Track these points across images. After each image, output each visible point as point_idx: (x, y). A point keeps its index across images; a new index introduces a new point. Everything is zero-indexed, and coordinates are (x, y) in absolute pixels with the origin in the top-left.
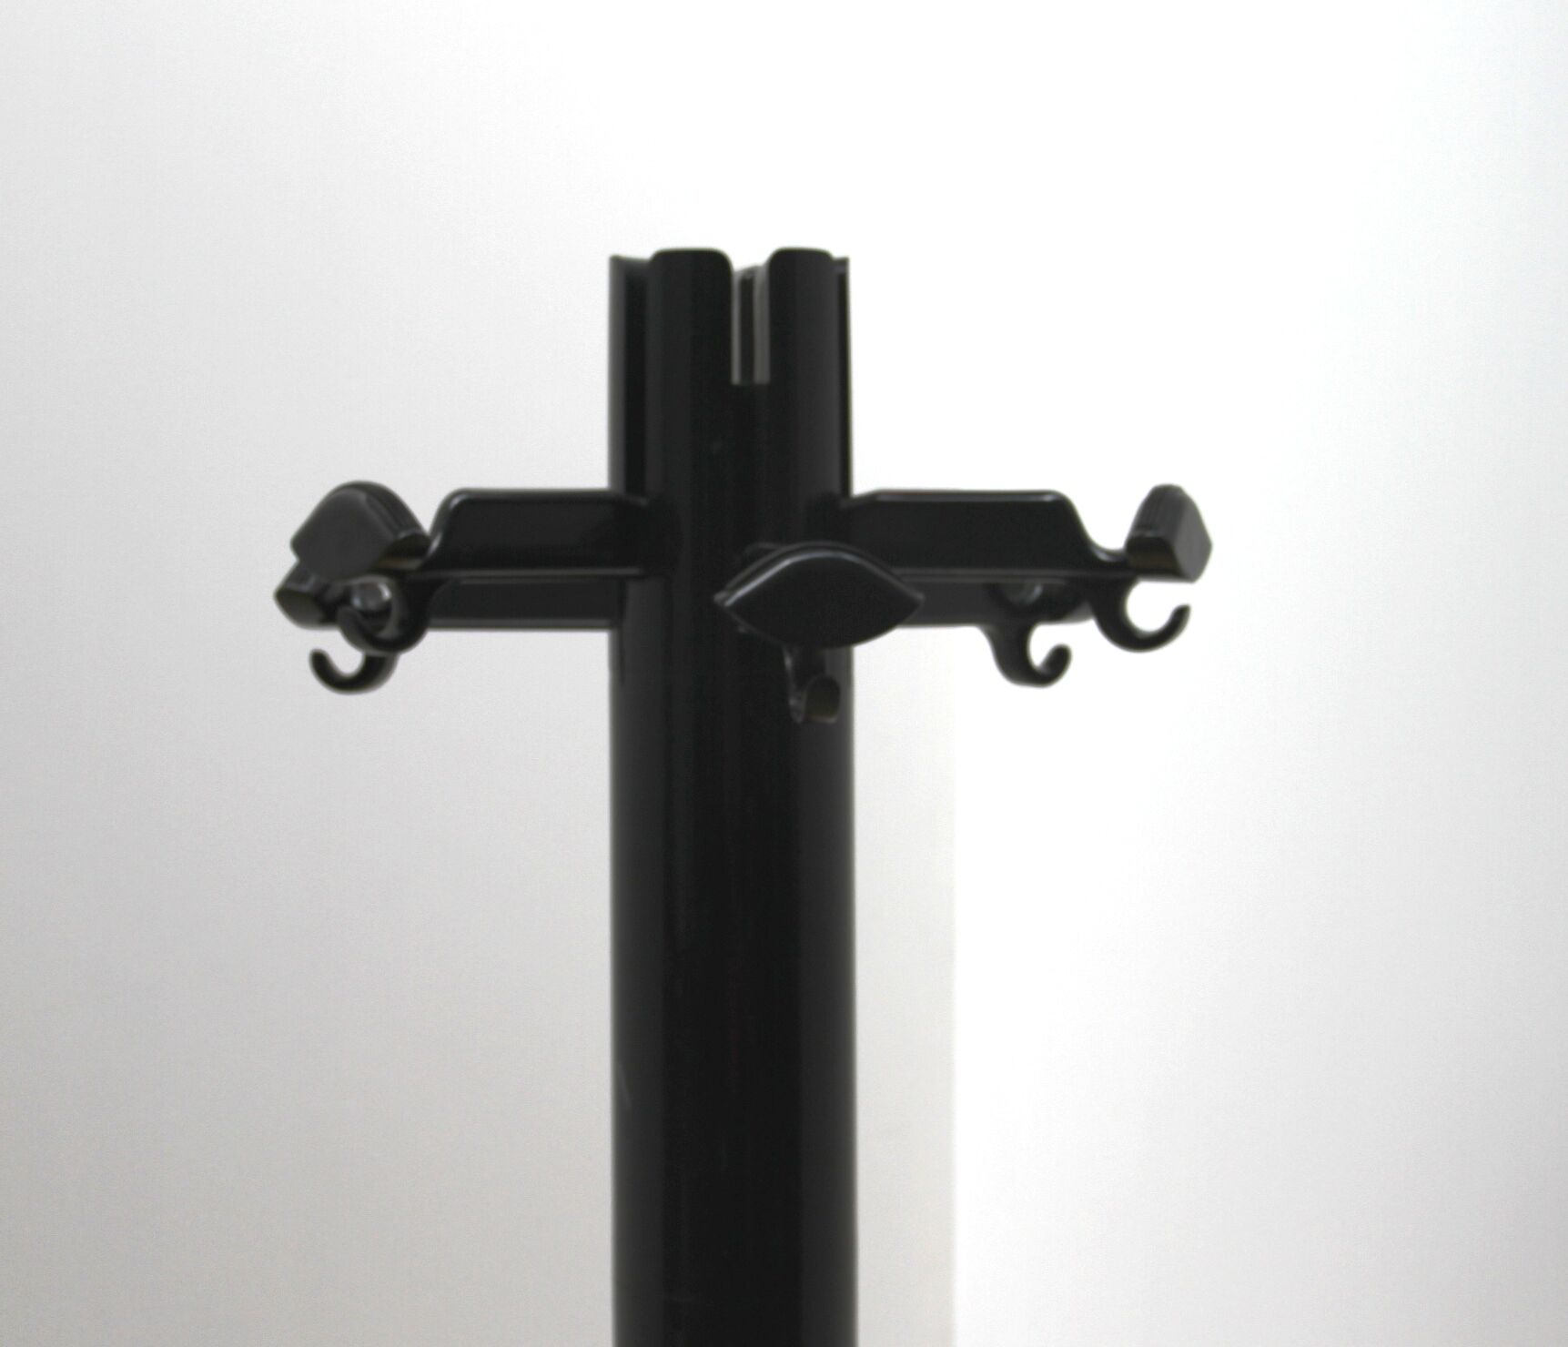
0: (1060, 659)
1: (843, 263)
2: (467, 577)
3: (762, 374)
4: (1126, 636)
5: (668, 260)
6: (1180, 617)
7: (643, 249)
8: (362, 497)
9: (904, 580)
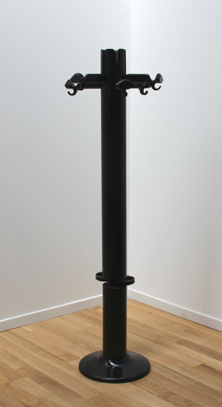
0: (147, 92)
1: (125, 50)
2: (88, 83)
3: (117, 61)
4: (155, 89)
5: (108, 50)
6: (160, 87)
7: (105, 49)
8: (78, 74)
9: (135, 83)
